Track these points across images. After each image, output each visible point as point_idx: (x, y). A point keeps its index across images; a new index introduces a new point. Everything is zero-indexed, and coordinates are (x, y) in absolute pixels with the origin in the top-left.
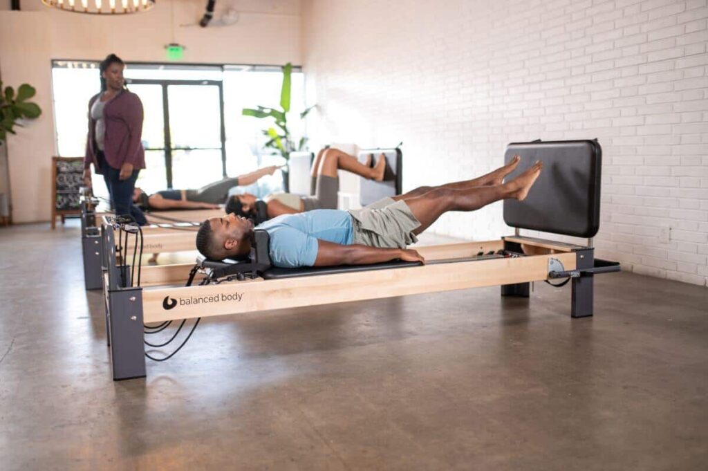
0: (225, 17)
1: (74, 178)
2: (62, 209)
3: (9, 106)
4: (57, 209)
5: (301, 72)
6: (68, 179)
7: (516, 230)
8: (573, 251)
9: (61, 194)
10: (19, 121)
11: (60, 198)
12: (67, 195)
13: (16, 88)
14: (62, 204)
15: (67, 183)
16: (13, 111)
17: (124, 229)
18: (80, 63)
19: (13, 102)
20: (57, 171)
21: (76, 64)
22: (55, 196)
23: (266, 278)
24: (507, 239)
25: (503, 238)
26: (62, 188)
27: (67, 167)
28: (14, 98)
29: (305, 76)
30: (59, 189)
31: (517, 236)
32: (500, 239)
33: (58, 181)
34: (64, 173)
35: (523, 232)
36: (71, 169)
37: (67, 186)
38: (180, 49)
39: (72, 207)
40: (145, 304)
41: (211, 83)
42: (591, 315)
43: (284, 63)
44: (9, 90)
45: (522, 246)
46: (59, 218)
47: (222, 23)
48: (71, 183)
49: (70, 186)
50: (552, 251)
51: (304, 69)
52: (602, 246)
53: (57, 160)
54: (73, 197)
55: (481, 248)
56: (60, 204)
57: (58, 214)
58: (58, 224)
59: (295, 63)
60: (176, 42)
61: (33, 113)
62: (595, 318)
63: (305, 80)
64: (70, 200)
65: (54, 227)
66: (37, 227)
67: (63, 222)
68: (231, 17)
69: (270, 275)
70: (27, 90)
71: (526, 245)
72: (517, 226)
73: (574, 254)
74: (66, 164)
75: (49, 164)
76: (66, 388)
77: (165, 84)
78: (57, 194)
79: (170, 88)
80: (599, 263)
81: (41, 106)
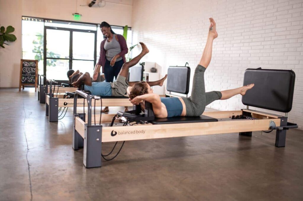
0: (100, 3)
1: (30, 69)
2: (24, 83)
3: (2, 35)
4: (22, 82)
5: (131, 30)
6: (27, 70)
7: (247, 107)
8: (279, 118)
9: (24, 76)
10: (6, 42)
11: (23, 78)
12: (27, 76)
13: (6, 27)
14: (24, 80)
15: (27, 71)
16: (3, 37)
17: (94, 98)
18: (31, 18)
19: (4, 34)
20: (23, 66)
21: (29, 18)
22: (21, 77)
23: (153, 124)
24: (244, 110)
25: (242, 110)
26: (25, 73)
27: (27, 64)
28: (5, 32)
29: (132, 32)
30: (23, 73)
31: (248, 109)
32: (240, 110)
33: (23, 71)
34: (26, 67)
35: (251, 108)
36: (29, 65)
37: (27, 73)
38: (80, 16)
39: (29, 82)
40: (103, 133)
41: (92, 32)
42: (284, 146)
43: (124, 26)
44: (3, 28)
45: (252, 114)
46: (22, 86)
47: (99, 6)
48: (29, 72)
49: (28, 73)
50: (268, 117)
51: (132, 29)
52: (291, 116)
53: (23, 61)
54: (29, 78)
55: (233, 114)
56: (23, 80)
57: (22, 85)
58: (22, 89)
59: (129, 26)
60: (78, 13)
61: (13, 39)
62: (286, 148)
63: (132, 33)
64: (28, 79)
65: (20, 90)
66: (11, 90)
67: (23, 89)
68: (103, 4)
69: (155, 122)
70: (11, 29)
71: (253, 114)
72: (248, 105)
73: (280, 119)
74: (27, 63)
75: (19, 62)
76: (65, 171)
77: (71, 31)
78: (22, 76)
79: (74, 33)
80: (289, 124)
81: (16, 36)
